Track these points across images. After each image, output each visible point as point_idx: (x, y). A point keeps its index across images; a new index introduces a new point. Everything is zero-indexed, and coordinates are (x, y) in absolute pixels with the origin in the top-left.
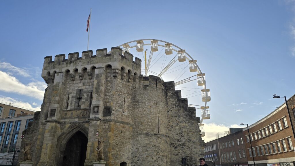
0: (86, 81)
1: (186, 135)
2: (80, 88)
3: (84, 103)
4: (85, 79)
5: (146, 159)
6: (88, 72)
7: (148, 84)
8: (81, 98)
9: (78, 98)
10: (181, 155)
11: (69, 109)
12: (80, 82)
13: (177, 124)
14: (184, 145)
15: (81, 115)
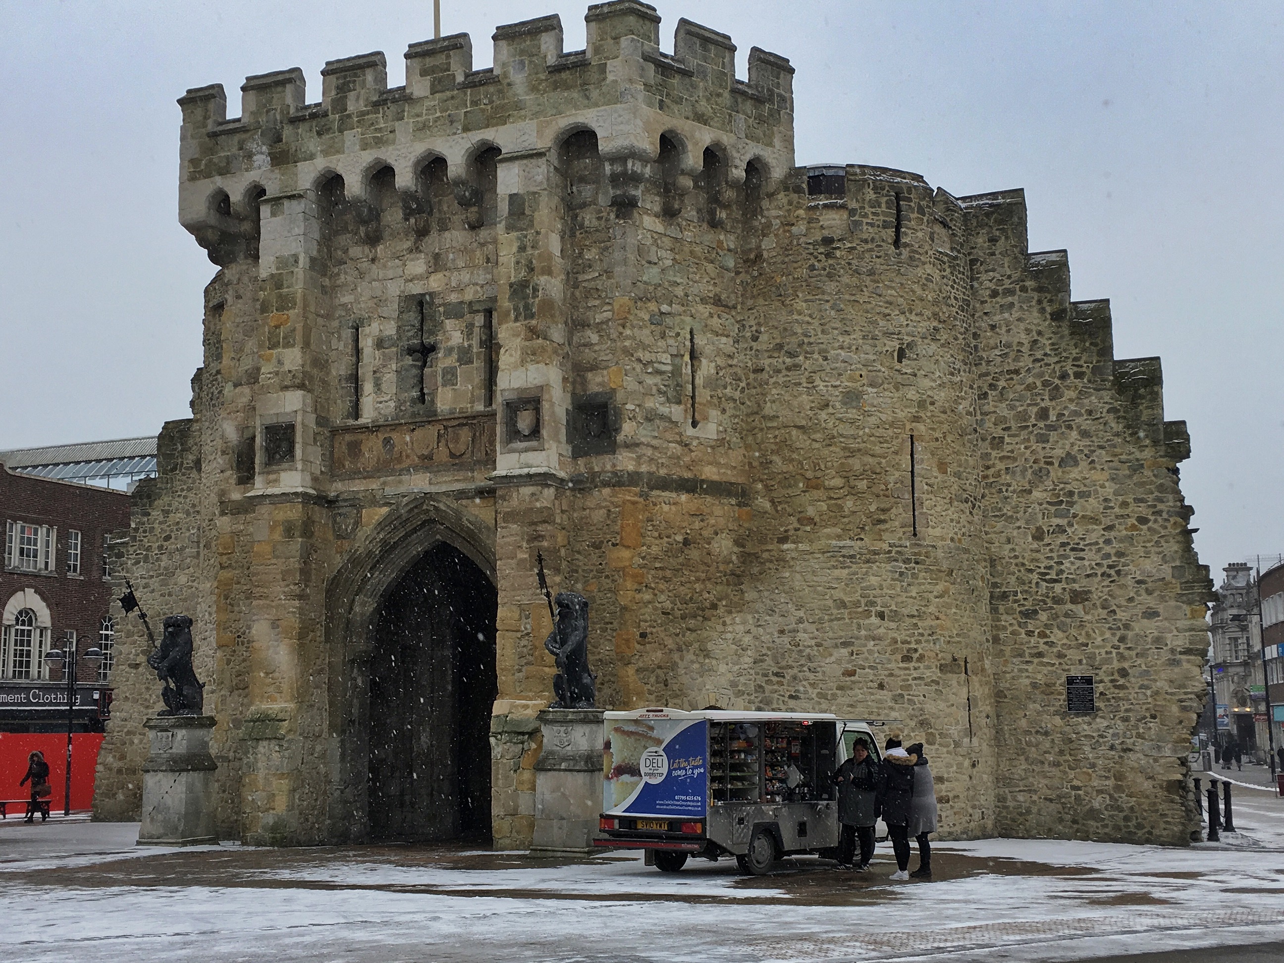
0: (452, 239)
1: (1092, 538)
2: (416, 289)
4: (444, 227)
6: (458, 182)
7: (840, 230)
8: (433, 348)
9: (411, 351)
10: (1061, 656)
11: (367, 416)
12: (416, 249)
13: (1040, 475)
14: (1079, 597)
15: (442, 454)
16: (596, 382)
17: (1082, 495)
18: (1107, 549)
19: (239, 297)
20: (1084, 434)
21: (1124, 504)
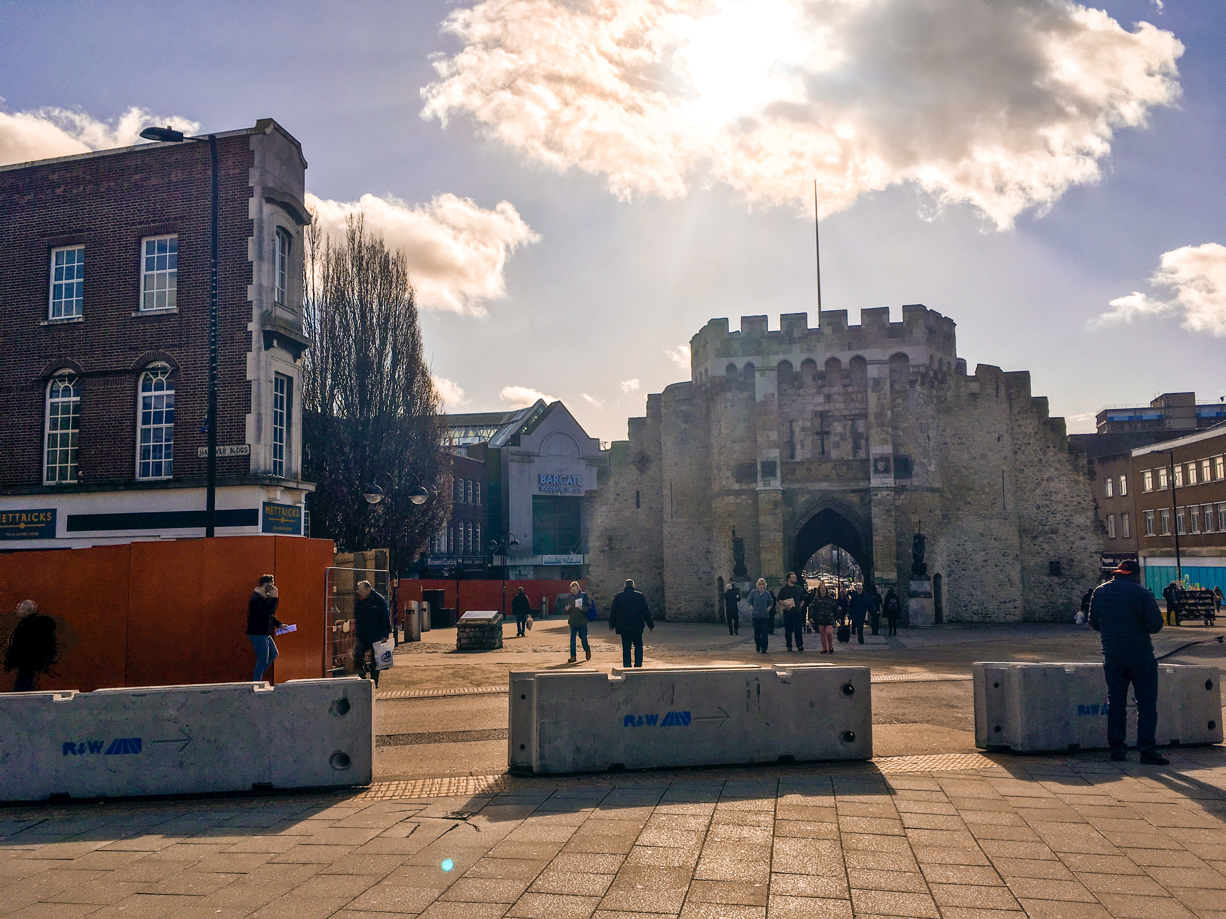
0: (834, 390)
1: (1059, 509)
2: (819, 409)
3: (837, 445)
4: (833, 385)
5: (983, 566)
6: (843, 369)
7: (978, 391)
8: (828, 433)
10: (1047, 553)
11: (799, 457)
12: (818, 393)
13: (1039, 484)
14: (1054, 532)
15: (834, 475)
16: (902, 451)
17: (1055, 493)
18: (1066, 514)
19: (733, 406)
20: (1057, 469)
21: (1072, 497)
